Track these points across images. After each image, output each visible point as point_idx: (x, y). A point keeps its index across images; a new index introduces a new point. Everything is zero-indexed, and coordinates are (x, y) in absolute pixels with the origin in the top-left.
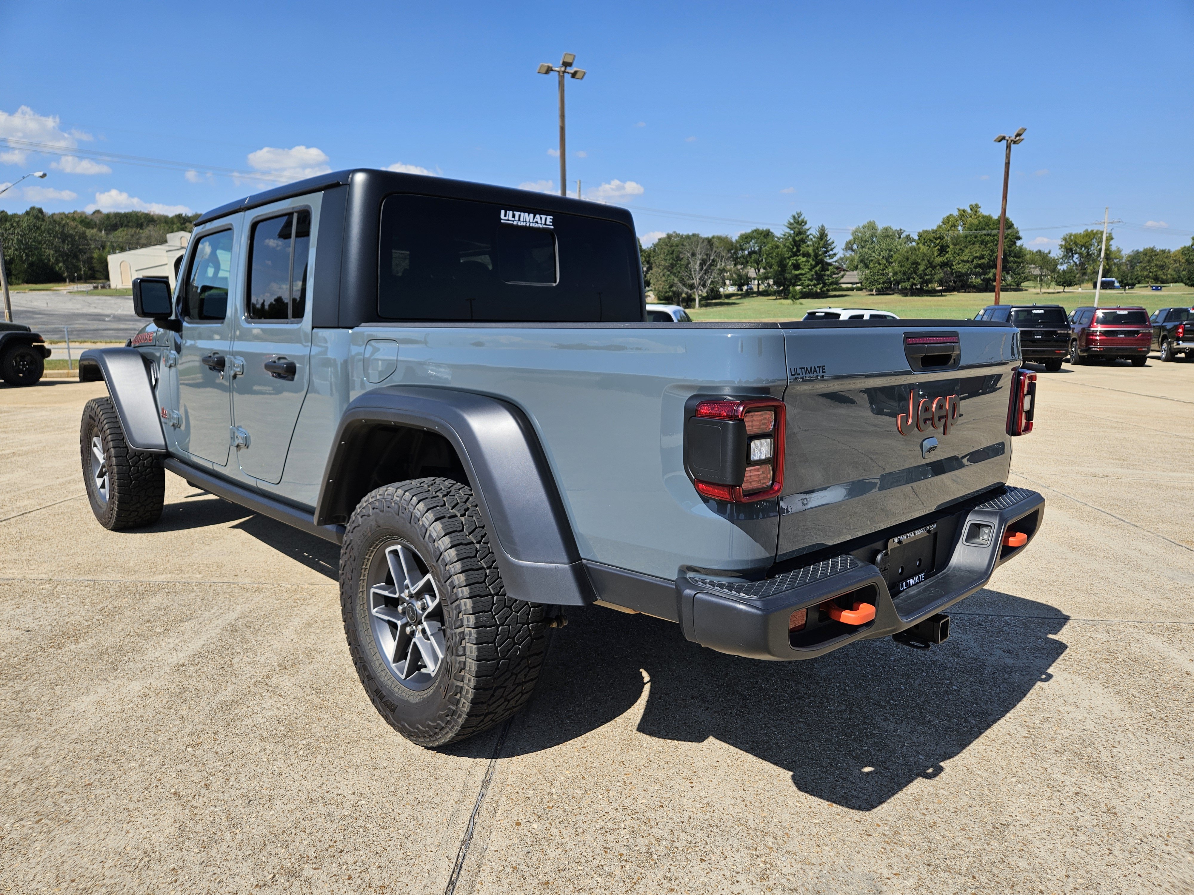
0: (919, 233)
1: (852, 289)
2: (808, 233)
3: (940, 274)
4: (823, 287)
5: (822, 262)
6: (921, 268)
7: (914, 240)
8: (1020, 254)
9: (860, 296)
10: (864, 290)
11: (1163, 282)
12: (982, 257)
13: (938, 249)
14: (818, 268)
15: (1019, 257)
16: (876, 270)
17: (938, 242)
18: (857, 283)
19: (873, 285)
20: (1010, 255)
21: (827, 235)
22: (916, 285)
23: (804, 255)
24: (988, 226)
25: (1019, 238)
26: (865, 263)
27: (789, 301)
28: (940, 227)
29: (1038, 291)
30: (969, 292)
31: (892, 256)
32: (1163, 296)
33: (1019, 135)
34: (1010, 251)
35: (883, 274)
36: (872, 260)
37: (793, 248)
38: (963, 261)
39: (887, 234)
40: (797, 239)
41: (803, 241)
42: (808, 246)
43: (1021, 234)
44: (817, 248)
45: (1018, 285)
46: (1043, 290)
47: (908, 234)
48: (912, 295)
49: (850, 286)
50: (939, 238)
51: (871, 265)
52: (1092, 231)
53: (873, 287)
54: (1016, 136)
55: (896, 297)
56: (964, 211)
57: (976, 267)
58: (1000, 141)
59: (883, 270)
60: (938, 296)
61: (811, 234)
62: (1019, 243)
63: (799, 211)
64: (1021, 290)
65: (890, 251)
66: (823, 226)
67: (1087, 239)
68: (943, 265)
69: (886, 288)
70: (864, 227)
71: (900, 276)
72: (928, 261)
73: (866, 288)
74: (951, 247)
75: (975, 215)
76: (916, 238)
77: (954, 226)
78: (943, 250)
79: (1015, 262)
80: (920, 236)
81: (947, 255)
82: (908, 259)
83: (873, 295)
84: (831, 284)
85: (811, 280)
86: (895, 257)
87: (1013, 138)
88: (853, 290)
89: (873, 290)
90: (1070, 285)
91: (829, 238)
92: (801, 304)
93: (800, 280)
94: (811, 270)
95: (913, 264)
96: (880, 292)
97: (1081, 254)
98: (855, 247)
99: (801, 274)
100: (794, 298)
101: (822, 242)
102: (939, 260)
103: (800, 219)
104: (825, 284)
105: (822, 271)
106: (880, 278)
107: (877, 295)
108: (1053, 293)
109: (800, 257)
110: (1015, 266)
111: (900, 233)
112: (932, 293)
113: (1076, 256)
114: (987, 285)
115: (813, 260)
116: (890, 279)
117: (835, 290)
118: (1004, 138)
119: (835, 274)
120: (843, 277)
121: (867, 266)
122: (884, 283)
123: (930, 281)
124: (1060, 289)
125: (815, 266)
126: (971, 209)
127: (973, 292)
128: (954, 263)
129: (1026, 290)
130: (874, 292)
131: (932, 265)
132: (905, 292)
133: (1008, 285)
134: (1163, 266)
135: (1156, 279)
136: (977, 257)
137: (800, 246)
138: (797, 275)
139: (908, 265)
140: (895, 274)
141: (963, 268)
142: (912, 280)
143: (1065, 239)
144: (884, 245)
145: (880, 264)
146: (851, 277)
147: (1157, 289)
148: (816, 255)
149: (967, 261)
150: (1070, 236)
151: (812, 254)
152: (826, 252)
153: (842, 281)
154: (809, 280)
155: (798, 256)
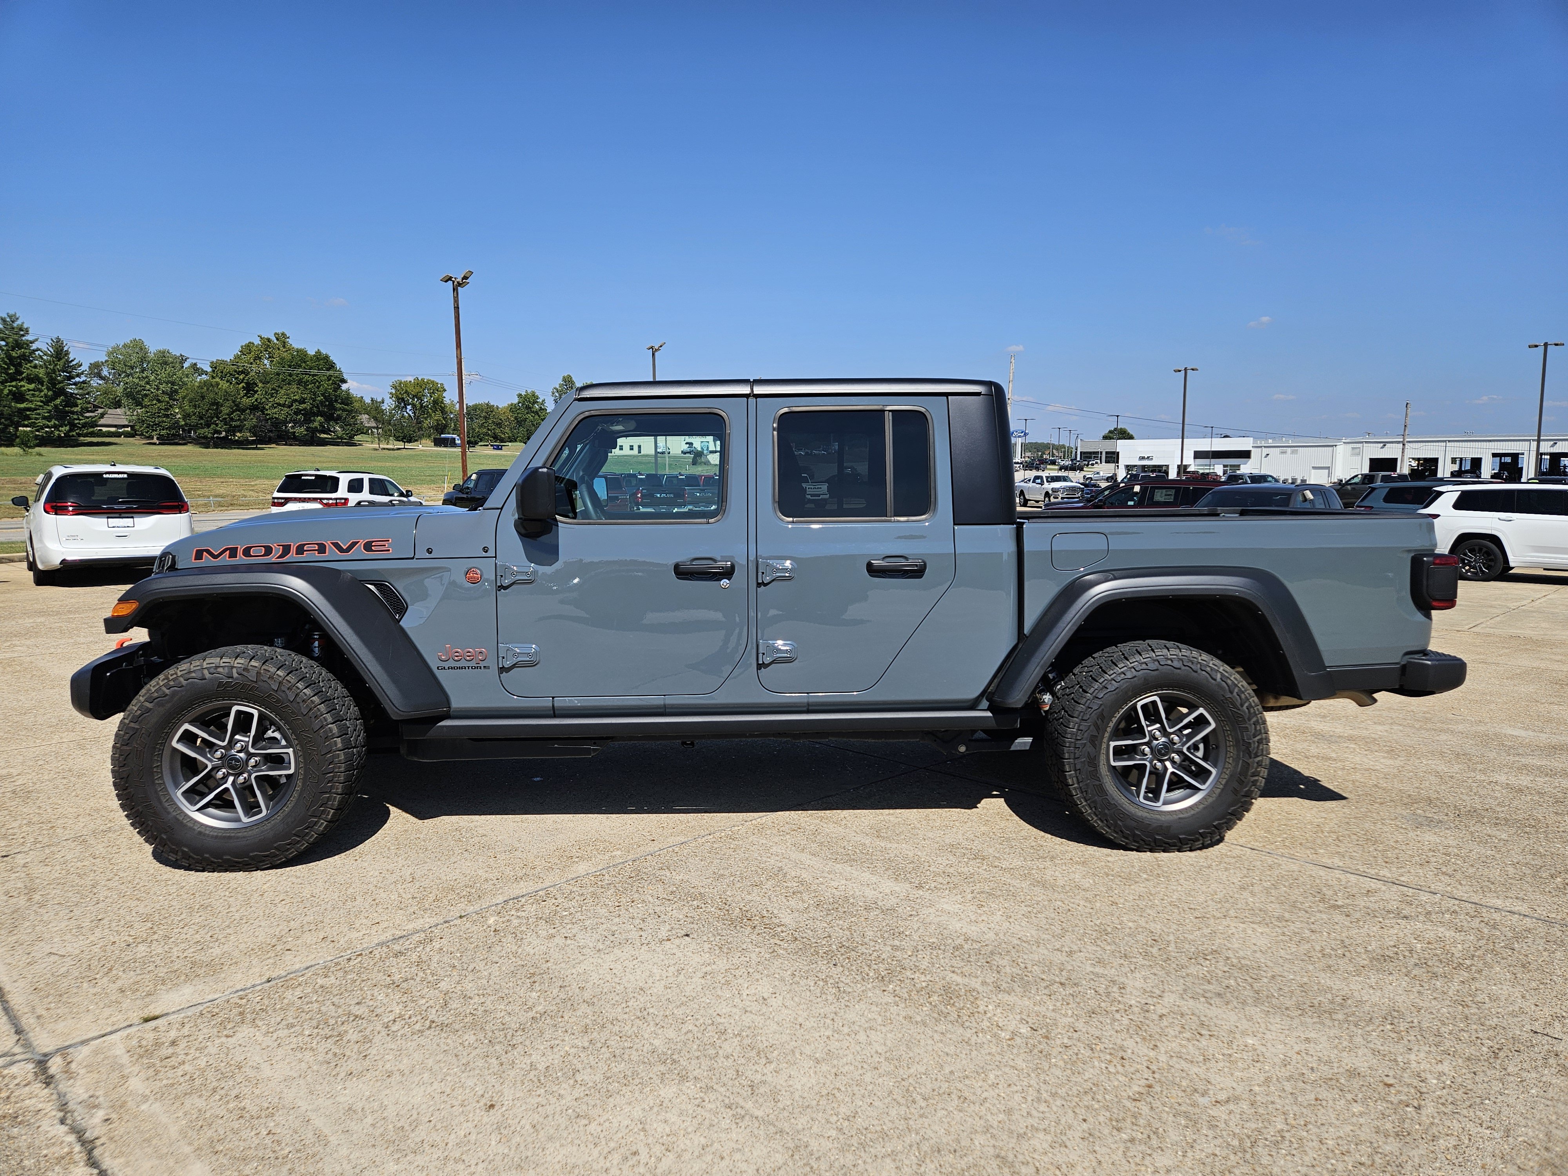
0: (212, 363)
1: (118, 435)
2: (34, 346)
3: (251, 421)
4: (71, 430)
5: (62, 392)
6: (225, 410)
7: (206, 373)
8: (347, 400)
9: (134, 444)
10: (138, 437)
11: (502, 441)
12: (302, 401)
13: (243, 387)
14: (58, 401)
15: (347, 405)
16: (155, 409)
17: (241, 377)
18: (127, 426)
19: (153, 430)
20: (336, 401)
21: (67, 353)
22: (220, 432)
23: (30, 380)
24: (305, 362)
25: (344, 381)
26: (135, 397)
27: (16, 450)
28: (237, 357)
29: (376, 446)
30: (291, 445)
31: (176, 391)
32: (504, 456)
33: (465, 278)
34: (336, 396)
35: (167, 416)
36: (146, 395)
37: (9, 368)
38: (279, 404)
39: (164, 360)
40: (14, 354)
41: (26, 358)
42: (35, 367)
43: (345, 377)
44: (54, 371)
45: (351, 437)
46: (382, 446)
47: (194, 362)
48: (216, 446)
49: (113, 429)
50: (242, 372)
51: (146, 402)
52: (423, 380)
53: (154, 433)
54: (463, 279)
55: (189, 448)
56: (269, 340)
57: (296, 413)
58: (446, 281)
59: (167, 409)
60: (253, 449)
61: (38, 350)
62: (344, 387)
63: (12, 312)
64: (354, 445)
65: (173, 383)
66: (58, 338)
67: (418, 389)
68: (254, 408)
69: (173, 435)
70: (125, 346)
71: (194, 420)
72: (234, 402)
73: (142, 434)
74: (260, 385)
75: (284, 347)
76: (209, 370)
77: (258, 358)
78: (250, 388)
79: (344, 410)
80: (214, 366)
81: (256, 396)
82: (203, 397)
83: (155, 444)
84: (84, 425)
85: (49, 419)
86: (182, 393)
87: (459, 280)
88: (120, 436)
89: (153, 438)
90: (410, 441)
91: (71, 357)
92: (40, 454)
93: (28, 418)
94: (46, 403)
95: (213, 404)
96: (165, 441)
97: (414, 406)
98: (105, 372)
99: (29, 409)
100: (25, 444)
101: (61, 363)
102: (246, 401)
103: (15, 325)
104: (73, 426)
105: (66, 406)
106: (163, 422)
107: (160, 444)
108: (393, 449)
109: (22, 383)
110: (344, 414)
111: (183, 360)
112: (242, 444)
113: (409, 407)
114: (312, 437)
115: (48, 389)
116: (177, 422)
117: (92, 434)
118: (450, 279)
119: (89, 412)
120: (102, 416)
121: (139, 404)
122: (169, 428)
123: (240, 429)
124: (400, 445)
125: (53, 399)
126: (277, 339)
127: (296, 445)
128: (267, 407)
129: (360, 445)
130: (155, 440)
131: (238, 407)
132: (205, 443)
133: (338, 438)
134: (500, 424)
135: (496, 438)
136: (296, 400)
137: (20, 365)
138: (21, 411)
139: (204, 406)
140: (186, 416)
141: (281, 414)
142: (213, 426)
143: (394, 387)
144: (163, 375)
145: (159, 401)
146: (117, 417)
147: (498, 448)
148: (53, 382)
149: (284, 405)
150: (401, 383)
151: (46, 379)
152: (70, 378)
153: (102, 421)
154: (44, 418)
155: (21, 380)
